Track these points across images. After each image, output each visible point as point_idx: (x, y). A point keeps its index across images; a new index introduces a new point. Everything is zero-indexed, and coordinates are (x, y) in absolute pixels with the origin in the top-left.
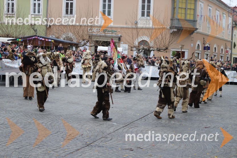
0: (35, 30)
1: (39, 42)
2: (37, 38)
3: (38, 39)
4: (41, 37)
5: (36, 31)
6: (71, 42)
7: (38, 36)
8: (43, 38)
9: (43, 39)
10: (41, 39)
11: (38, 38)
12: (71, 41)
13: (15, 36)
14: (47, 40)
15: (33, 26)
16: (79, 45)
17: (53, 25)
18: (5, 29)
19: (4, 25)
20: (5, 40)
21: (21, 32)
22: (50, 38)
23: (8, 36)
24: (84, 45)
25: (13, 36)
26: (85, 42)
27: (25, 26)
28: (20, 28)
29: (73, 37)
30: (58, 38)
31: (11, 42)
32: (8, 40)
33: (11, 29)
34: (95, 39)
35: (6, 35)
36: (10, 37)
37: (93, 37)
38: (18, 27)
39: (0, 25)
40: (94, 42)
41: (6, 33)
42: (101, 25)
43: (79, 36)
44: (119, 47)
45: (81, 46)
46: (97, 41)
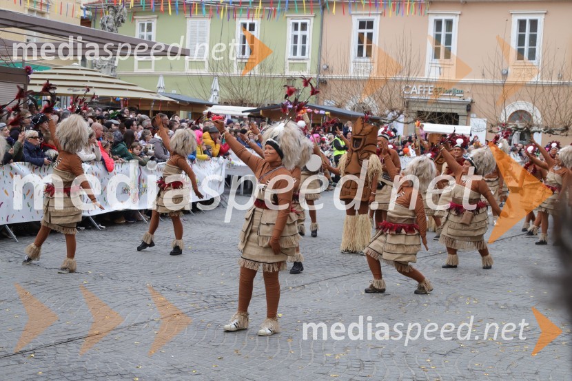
6: (365, 115)
13: (255, 102)
14: (316, 112)
15: (291, 82)
16: (382, 121)
17: (331, 79)
18: (237, 88)
19: (235, 81)
20: (238, 111)
21: (268, 95)
22: (323, 107)
23: (242, 103)
24: (392, 121)
25: (252, 102)
26: (395, 113)
27: (276, 81)
28: (267, 86)
29: (370, 104)
30: (339, 107)
31: (249, 116)
32: (243, 112)
33: (249, 88)
34: (415, 109)
35: (238, 102)
36: (245, 105)
37: (411, 104)
38: (262, 85)
39: (227, 81)
40: (413, 115)
41: (239, 96)
42: (431, 77)
43: (383, 102)
44: (467, 124)
45: (387, 122)
46: (419, 112)
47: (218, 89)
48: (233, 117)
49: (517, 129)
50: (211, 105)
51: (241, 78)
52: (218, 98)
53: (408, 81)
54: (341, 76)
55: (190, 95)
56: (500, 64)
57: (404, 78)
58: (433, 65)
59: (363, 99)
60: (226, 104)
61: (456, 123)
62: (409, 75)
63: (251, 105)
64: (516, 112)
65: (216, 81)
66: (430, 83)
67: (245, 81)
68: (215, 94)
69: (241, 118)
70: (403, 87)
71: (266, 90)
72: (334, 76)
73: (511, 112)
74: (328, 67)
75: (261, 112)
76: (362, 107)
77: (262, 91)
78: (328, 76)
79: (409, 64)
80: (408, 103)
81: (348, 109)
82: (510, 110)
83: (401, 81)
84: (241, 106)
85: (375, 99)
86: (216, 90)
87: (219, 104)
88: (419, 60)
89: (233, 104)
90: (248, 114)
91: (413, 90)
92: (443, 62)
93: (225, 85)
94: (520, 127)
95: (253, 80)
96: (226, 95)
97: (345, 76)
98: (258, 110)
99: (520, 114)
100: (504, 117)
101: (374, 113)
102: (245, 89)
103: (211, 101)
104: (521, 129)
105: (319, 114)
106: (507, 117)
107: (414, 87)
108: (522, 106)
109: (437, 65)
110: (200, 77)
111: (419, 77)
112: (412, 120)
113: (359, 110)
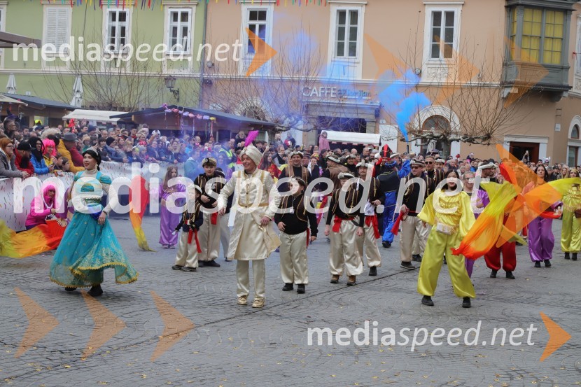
0: (174, 92)
1: (182, 121)
2: (177, 113)
3: (180, 115)
4: (186, 110)
5: (176, 93)
6: (258, 121)
7: (181, 109)
8: (190, 111)
9: (191, 115)
10: (186, 114)
11: (180, 112)
12: (258, 118)
13: (126, 106)
14: (199, 117)
15: (170, 82)
16: (278, 128)
17: (218, 79)
18: (105, 89)
19: (103, 81)
20: (105, 116)
21: (142, 97)
22: (208, 112)
23: (110, 107)
24: (288, 128)
25: (122, 105)
26: (293, 119)
27: (151, 81)
28: (141, 87)
29: (263, 108)
30: (226, 111)
31: (118, 122)
32: (111, 117)
33: (119, 89)
34: (316, 114)
35: (106, 105)
36: (115, 109)
37: (311, 108)
38: (135, 85)
39: (93, 80)
40: (313, 121)
41: (107, 99)
42: (333, 78)
43: (279, 106)
44: (376, 131)
45: (284, 129)
46: (320, 117)
47: (81, 90)
48: (99, 123)
49: (432, 137)
50: (72, 109)
51: (110, 76)
52: (81, 100)
53: (307, 82)
54: (228, 76)
55: (47, 97)
56: (413, 62)
57: (303, 77)
58: (336, 63)
59: (255, 102)
60: (92, 108)
61: (363, 131)
62: (308, 74)
63: (122, 109)
64: (431, 118)
65: (79, 80)
66: (333, 84)
67: (114, 80)
68: (78, 95)
69: (109, 125)
70: (302, 88)
71: (139, 92)
72: (221, 75)
73: (426, 118)
74: (213, 65)
75: (133, 117)
76: (254, 111)
77: (135, 93)
78: (213, 75)
79: (309, 62)
80: (307, 106)
81: (237, 115)
82: (425, 116)
83: (299, 82)
84: (110, 110)
85: (268, 101)
86: (78, 91)
87: (83, 108)
88: (320, 57)
89: (100, 109)
90: (117, 119)
91: (313, 92)
92: (347, 60)
93: (90, 85)
94: (436, 135)
95: (123, 80)
96: (92, 97)
97: (234, 75)
98: (129, 115)
99: (435, 120)
100: (418, 123)
101: (267, 118)
102: (114, 90)
103: (73, 104)
104: (437, 137)
105: (202, 119)
106: (422, 124)
107: (315, 88)
108: (438, 111)
109: (341, 63)
110: (60, 76)
111: (320, 77)
112: (313, 127)
113: (250, 115)
